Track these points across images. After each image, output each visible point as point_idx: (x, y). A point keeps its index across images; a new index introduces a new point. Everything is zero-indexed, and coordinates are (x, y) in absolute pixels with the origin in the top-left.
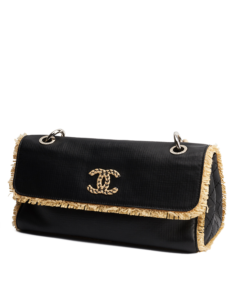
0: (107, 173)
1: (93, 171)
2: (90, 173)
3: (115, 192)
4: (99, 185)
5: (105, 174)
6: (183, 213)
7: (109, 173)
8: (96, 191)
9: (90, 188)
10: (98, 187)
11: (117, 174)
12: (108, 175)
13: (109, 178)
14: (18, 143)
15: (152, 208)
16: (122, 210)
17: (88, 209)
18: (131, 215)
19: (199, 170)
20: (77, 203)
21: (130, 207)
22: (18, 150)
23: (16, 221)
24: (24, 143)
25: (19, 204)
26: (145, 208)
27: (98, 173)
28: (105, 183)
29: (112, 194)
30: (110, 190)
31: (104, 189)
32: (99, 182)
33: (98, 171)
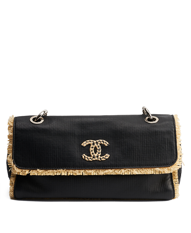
0: (97, 143)
1: (85, 142)
2: (82, 144)
3: (107, 158)
4: (93, 153)
5: (96, 144)
6: (167, 168)
7: (99, 142)
8: (90, 158)
9: (85, 156)
10: (92, 155)
11: (106, 143)
12: (99, 145)
13: (100, 147)
14: (12, 125)
15: (141, 167)
16: (116, 171)
17: (86, 175)
18: (123, 174)
19: (173, 134)
20: (75, 169)
21: (123, 168)
22: (13, 131)
23: (14, 191)
24: (17, 124)
25: (14, 176)
26: (135, 168)
27: (90, 143)
28: (97, 151)
29: (105, 159)
30: (103, 157)
31: (97, 157)
32: (92, 151)
33: (89, 142)
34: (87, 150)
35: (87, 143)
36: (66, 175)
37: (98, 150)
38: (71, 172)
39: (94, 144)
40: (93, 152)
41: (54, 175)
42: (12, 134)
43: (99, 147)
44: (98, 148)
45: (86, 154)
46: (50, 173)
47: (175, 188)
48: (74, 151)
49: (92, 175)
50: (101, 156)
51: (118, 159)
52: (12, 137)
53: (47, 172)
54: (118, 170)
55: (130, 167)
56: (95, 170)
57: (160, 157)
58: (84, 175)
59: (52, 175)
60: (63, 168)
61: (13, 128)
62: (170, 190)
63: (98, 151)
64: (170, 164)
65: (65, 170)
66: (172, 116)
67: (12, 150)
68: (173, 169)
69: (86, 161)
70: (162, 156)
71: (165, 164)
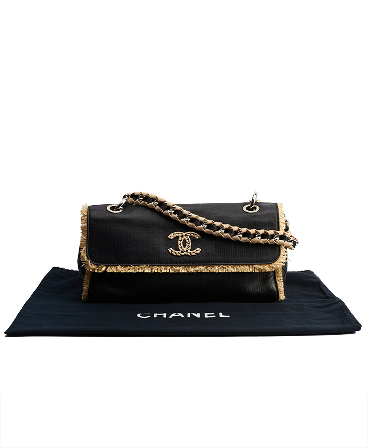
0: (186, 235)
1: (172, 234)
2: (169, 237)
3: (198, 252)
4: (181, 247)
6: (268, 266)
8: (178, 253)
10: (181, 249)
11: (197, 236)
12: (188, 237)
13: (190, 240)
14: (86, 214)
17: (173, 272)
18: (217, 272)
19: (275, 226)
20: (160, 266)
21: (216, 265)
22: (88, 221)
23: (88, 292)
24: (91, 213)
25: (89, 275)
26: (231, 265)
27: (177, 236)
28: (186, 245)
29: (196, 254)
30: (194, 251)
31: (187, 251)
32: (180, 244)
33: (177, 234)
34: (174, 243)
35: (175, 236)
36: (150, 272)
38: (156, 269)
39: (182, 237)
40: (182, 245)
41: (135, 272)
42: (85, 225)
44: (187, 241)
45: (173, 248)
46: (131, 269)
47: (279, 287)
48: (159, 245)
49: (181, 272)
51: (211, 254)
52: (85, 228)
53: (127, 268)
54: (210, 266)
55: (225, 264)
56: (184, 267)
57: (260, 252)
58: (171, 272)
59: (133, 272)
60: (147, 264)
61: (87, 217)
62: (273, 290)
63: (188, 244)
64: (271, 260)
65: (149, 266)
66: (276, 204)
67: (85, 243)
68: (276, 266)
69: (173, 256)
71: (266, 261)
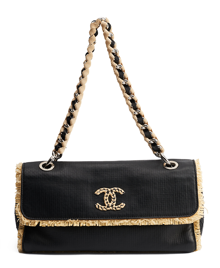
0: (112, 191)
1: (98, 190)
2: (96, 193)
3: (122, 207)
4: (107, 203)
5: (110, 192)
6: (187, 218)
7: (114, 191)
8: (104, 208)
9: (98, 206)
10: (107, 205)
11: (122, 192)
12: (114, 193)
13: (115, 196)
14: (20, 172)
15: (159, 217)
16: (132, 221)
17: (100, 225)
18: (140, 225)
19: (193, 181)
20: (88, 220)
21: (139, 218)
22: (22, 178)
23: (22, 244)
24: (25, 171)
25: (22, 228)
26: (153, 218)
27: (104, 192)
28: (111, 200)
29: (120, 209)
30: (118, 206)
31: (112, 206)
32: (106, 200)
33: (103, 190)
34: (100, 199)
35: (101, 192)
36: (78, 225)
37: (113, 198)
38: (84, 223)
39: (108, 192)
40: (108, 201)
41: (65, 226)
42: (20, 182)
43: (113, 195)
44: (113, 197)
45: (99, 203)
46: (61, 224)
47: (197, 239)
48: (87, 200)
49: (107, 225)
50: (116, 205)
51: (134, 208)
52: (20, 185)
53: (58, 223)
54: (134, 220)
55: (147, 217)
56: (109, 221)
57: (179, 206)
59: (63, 226)
60: (75, 219)
61: (21, 175)
62: (191, 242)
64: (190, 213)
65: (78, 220)
66: (193, 160)
67: (20, 199)
68: (194, 219)
69: (100, 211)
70: (182, 205)
71: (185, 214)
